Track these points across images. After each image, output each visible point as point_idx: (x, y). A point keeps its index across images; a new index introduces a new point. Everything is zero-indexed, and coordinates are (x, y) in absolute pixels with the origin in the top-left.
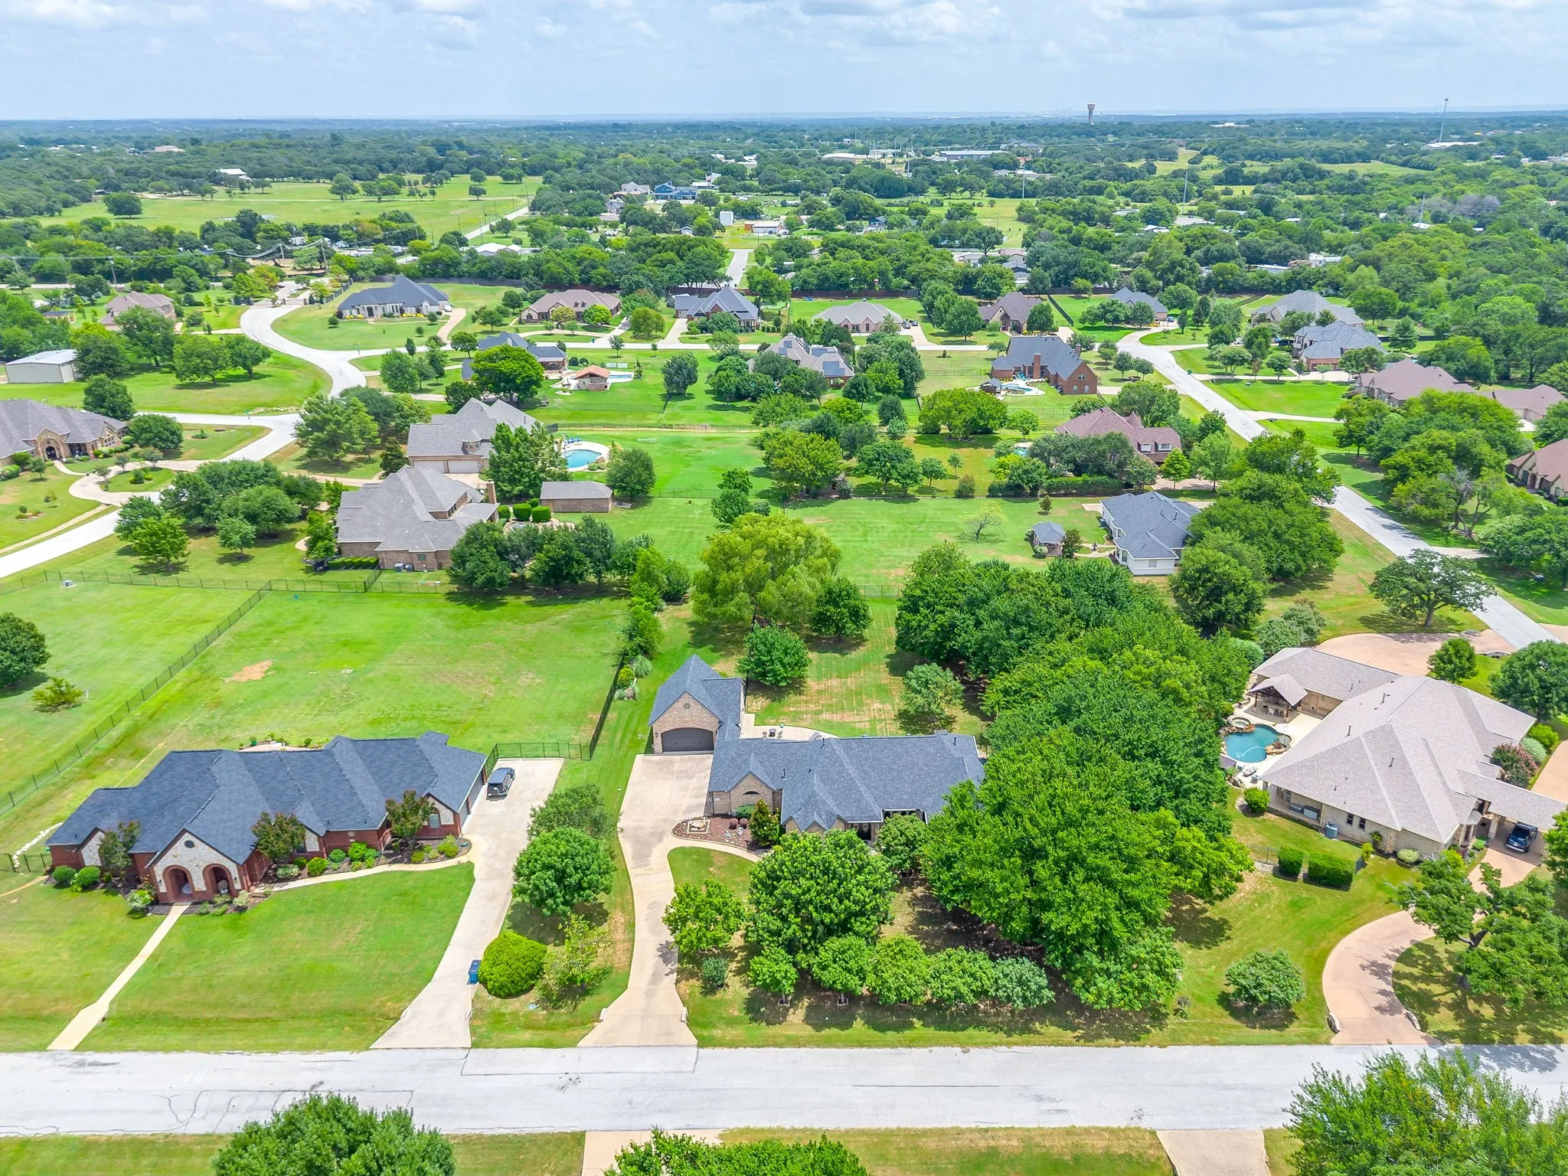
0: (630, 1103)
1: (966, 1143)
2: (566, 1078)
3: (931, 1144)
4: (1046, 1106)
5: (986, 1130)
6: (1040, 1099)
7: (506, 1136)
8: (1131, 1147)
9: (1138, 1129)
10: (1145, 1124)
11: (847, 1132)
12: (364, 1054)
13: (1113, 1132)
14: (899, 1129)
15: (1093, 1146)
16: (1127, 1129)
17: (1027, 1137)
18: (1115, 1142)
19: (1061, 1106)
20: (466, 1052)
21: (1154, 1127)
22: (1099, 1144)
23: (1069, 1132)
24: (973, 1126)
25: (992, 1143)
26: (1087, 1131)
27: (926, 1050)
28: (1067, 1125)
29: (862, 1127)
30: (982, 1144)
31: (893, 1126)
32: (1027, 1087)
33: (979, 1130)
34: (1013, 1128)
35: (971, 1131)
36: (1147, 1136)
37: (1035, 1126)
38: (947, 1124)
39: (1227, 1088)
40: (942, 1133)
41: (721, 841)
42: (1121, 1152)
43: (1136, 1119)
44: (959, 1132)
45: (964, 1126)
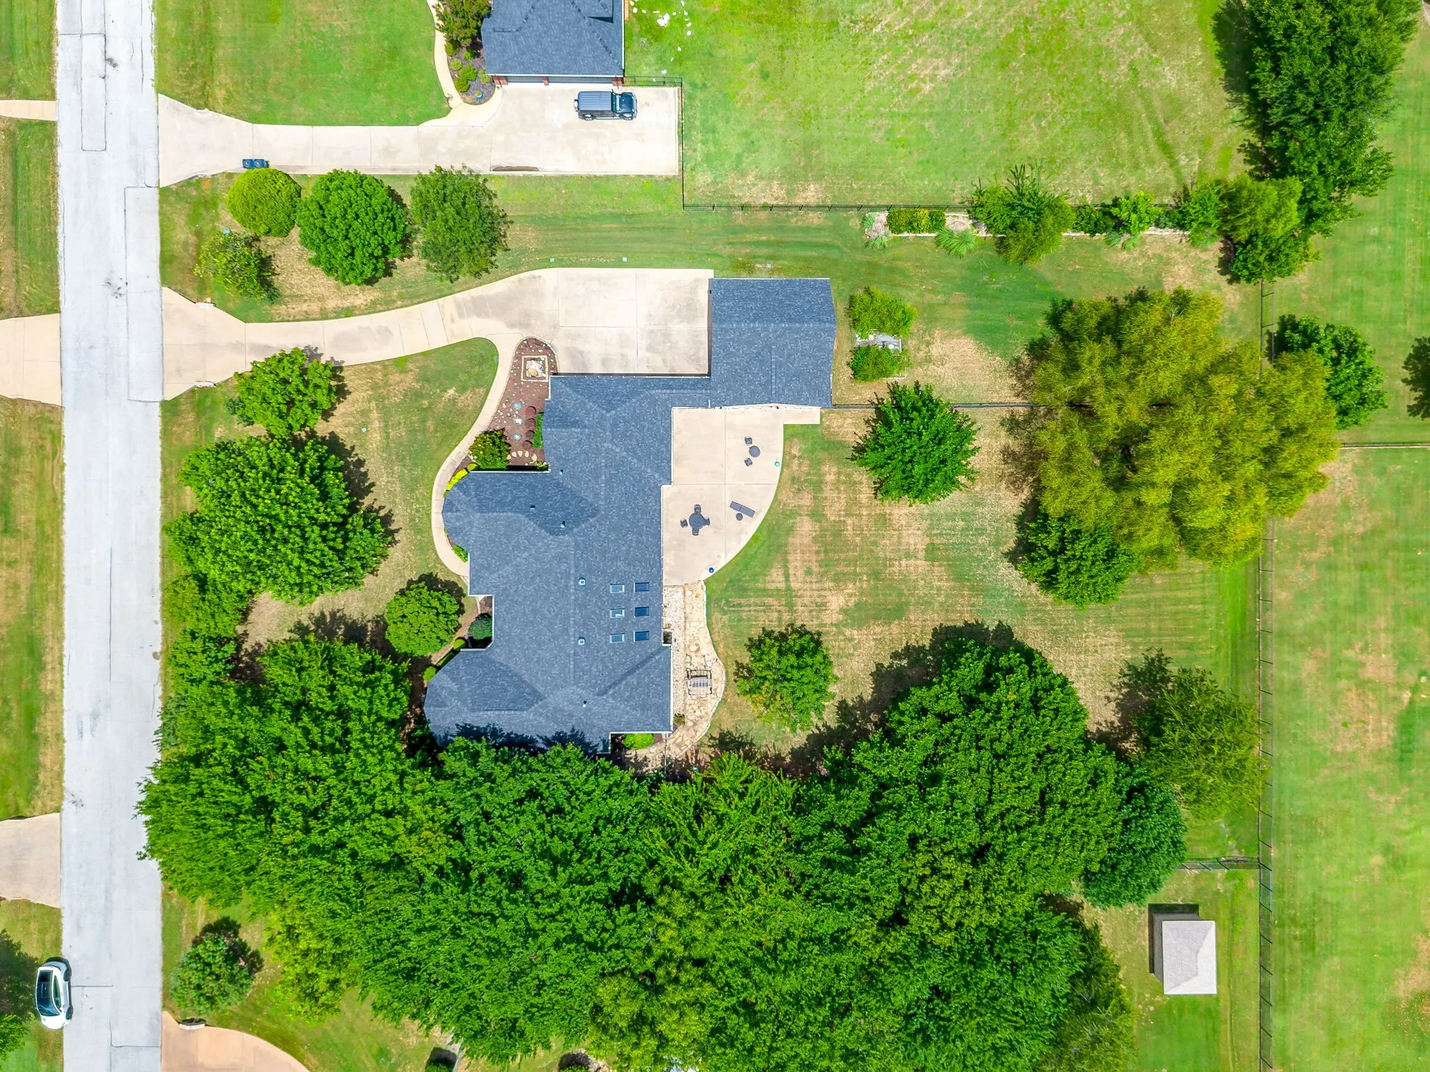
0: (92, 347)
1: (50, 644)
2: (121, 284)
3: (50, 613)
4: (87, 721)
5: (61, 664)
6: (95, 716)
7: (57, 246)
8: (45, 787)
9: (62, 798)
10: (66, 805)
11: (60, 541)
12: (153, 90)
13: (60, 774)
14: (63, 587)
15: (45, 754)
16: (62, 788)
17: (54, 697)
18: (49, 775)
19: (87, 735)
20: (153, 184)
21: (64, 813)
22: (47, 759)
23: (59, 737)
24: (65, 653)
25: (49, 667)
26: (61, 752)
27: (158, 618)
28: (66, 736)
29: (65, 554)
30: (48, 658)
31: (67, 581)
32: (108, 706)
33: (61, 657)
34: (63, 687)
35: (61, 649)
36: (54, 804)
37: (65, 707)
38: (67, 629)
39: (108, 892)
40: (59, 624)
41: (507, 399)
42: (41, 777)
43: (72, 798)
44: (60, 639)
45: (66, 644)
